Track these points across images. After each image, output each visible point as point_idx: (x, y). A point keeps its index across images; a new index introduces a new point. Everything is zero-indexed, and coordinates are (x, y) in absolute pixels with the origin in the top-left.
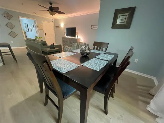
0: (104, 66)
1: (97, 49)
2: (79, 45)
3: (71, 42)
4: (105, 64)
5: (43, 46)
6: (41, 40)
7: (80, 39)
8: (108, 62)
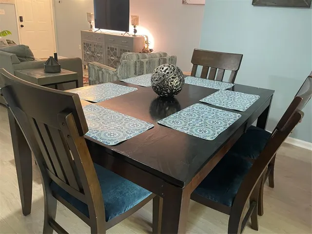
0: (228, 126)
1: (204, 76)
2: (145, 61)
3: (112, 49)
4: (232, 121)
5: (22, 61)
6: (9, 42)
7: (146, 39)
8: (238, 116)
